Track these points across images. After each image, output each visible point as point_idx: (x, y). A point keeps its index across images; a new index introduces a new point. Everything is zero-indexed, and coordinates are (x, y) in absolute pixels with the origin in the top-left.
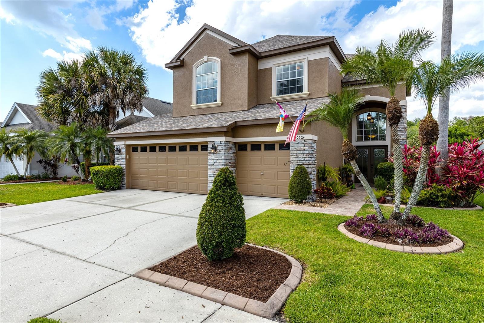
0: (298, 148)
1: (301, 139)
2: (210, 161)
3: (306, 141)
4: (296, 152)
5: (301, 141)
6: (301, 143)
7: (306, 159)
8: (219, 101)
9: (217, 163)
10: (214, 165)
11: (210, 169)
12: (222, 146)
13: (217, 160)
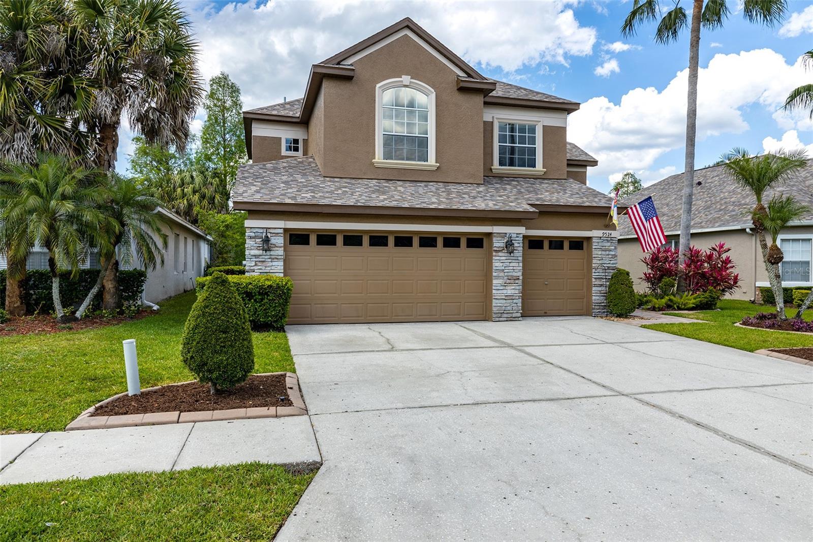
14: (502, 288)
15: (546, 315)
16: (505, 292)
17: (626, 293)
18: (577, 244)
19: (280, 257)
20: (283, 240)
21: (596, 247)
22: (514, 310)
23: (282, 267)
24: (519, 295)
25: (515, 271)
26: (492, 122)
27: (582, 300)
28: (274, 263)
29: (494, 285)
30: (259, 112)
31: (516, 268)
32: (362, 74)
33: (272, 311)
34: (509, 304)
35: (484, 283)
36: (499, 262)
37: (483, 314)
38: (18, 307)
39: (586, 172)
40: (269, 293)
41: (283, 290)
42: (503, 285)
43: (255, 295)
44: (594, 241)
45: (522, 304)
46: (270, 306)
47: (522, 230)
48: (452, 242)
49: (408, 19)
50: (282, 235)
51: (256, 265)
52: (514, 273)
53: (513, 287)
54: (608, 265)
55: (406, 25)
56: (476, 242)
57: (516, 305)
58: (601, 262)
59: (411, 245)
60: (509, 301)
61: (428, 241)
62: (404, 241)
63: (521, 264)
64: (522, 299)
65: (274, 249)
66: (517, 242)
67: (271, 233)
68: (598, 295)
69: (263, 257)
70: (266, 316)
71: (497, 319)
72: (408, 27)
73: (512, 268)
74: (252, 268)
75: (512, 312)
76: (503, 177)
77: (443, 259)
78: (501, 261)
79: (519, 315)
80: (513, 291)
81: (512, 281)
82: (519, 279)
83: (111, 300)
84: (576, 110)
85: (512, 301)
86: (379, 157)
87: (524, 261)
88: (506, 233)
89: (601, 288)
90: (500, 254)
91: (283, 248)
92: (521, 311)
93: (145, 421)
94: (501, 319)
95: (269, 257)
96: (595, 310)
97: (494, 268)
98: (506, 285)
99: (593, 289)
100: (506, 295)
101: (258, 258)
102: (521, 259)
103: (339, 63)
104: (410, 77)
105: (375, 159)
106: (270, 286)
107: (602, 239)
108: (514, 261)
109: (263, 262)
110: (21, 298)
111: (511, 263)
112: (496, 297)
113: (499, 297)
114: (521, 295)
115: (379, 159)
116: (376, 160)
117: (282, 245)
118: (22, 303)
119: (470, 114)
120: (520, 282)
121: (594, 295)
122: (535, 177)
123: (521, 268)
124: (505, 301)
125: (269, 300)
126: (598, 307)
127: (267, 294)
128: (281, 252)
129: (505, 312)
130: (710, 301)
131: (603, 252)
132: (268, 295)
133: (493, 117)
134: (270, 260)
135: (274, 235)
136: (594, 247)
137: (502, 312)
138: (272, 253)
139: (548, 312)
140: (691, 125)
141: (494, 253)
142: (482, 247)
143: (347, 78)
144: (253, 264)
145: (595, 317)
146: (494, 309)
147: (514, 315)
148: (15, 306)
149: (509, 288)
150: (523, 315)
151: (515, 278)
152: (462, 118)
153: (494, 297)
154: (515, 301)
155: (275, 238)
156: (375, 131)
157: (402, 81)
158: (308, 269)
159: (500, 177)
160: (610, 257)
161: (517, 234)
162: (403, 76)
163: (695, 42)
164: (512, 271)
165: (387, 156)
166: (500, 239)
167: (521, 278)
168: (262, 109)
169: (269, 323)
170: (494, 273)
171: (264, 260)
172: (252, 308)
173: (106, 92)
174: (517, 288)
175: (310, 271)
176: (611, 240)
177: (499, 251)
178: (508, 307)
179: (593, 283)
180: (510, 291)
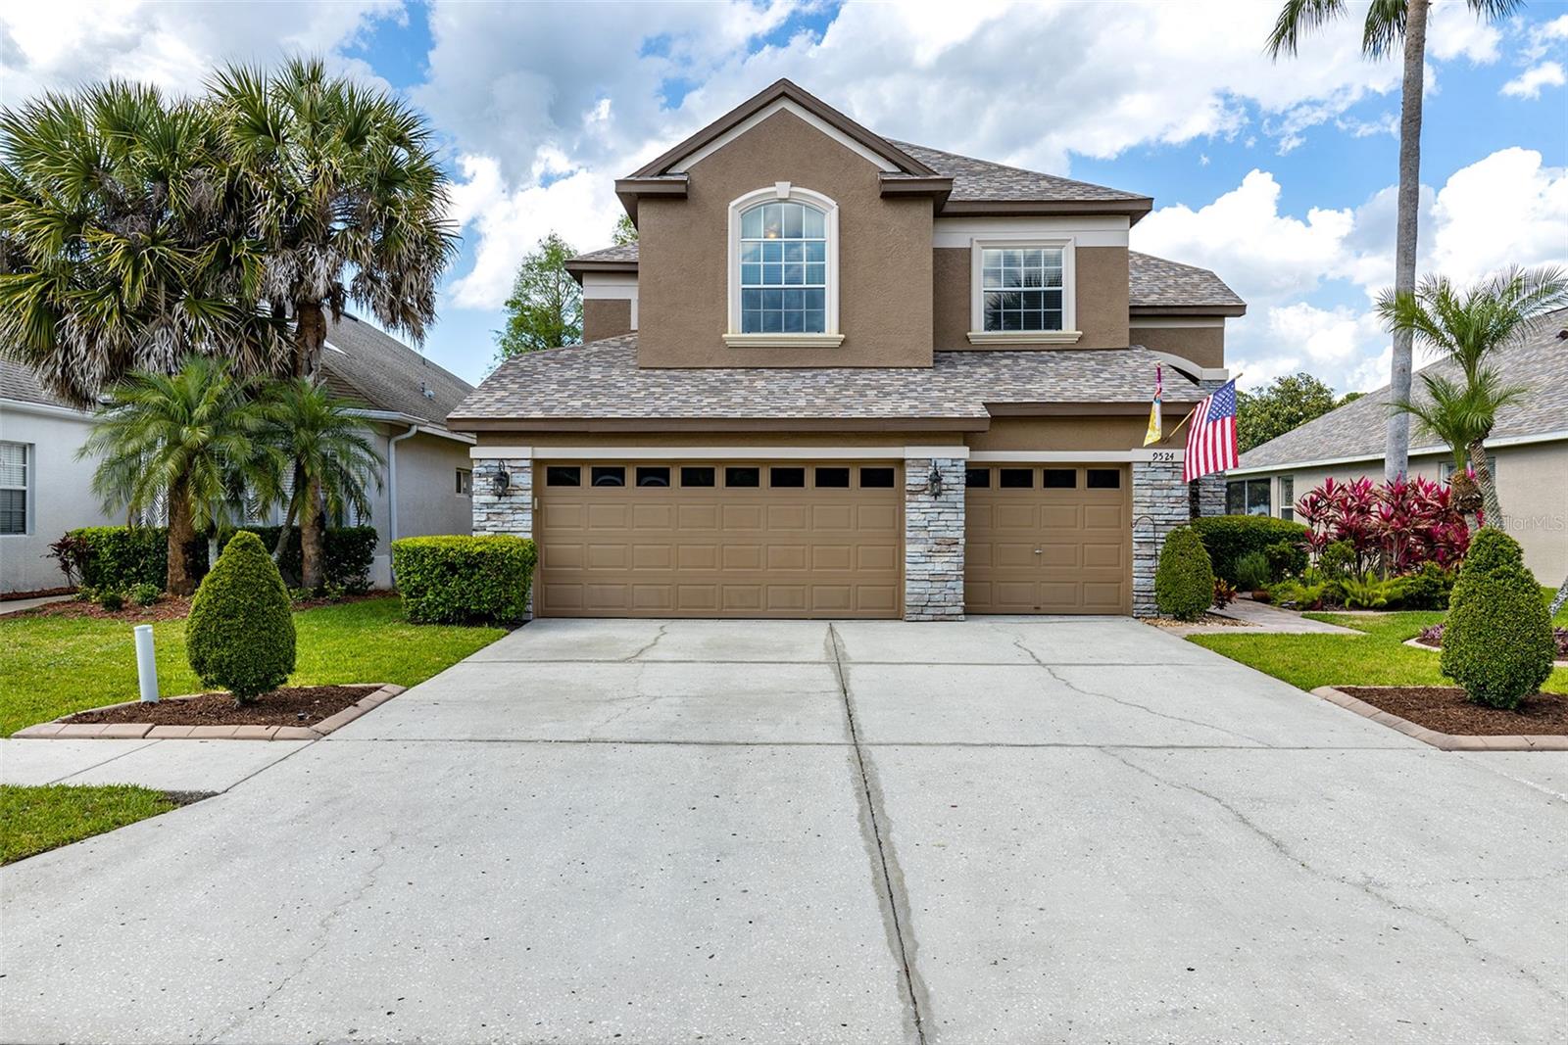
0: (1155, 483)
1: (1164, 460)
2: (913, 517)
3: (1176, 465)
4: (1149, 492)
5: (1163, 465)
6: (1163, 470)
7: (1175, 511)
8: (831, 330)
9: (937, 523)
10: (929, 529)
11: (915, 540)
12: (959, 475)
13: (939, 513)
14: (923, 560)
15: (1037, 612)
16: (929, 567)
17: (1187, 571)
18: (1107, 477)
19: (525, 506)
20: (531, 478)
21: (1140, 482)
22: (949, 602)
23: (530, 523)
24: (956, 573)
25: (950, 528)
26: (970, 249)
27: (1117, 585)
28: (517, 517)
29: (908, 554)
30: (592, 259)
31: (953, 523)
32: (704, 187)
33: (488, 594)
34: (937, 591)
35: (894, 550)
36: (917, 512)
37: (893, 608)
38: (182, 581)
39: (1223, 328)
40: (481, 565)
41: (503, 559)
42: (927, 554)
43: (461, 568)
44: (1134, 470)
45: (964, 589)
46: (485, 585)
47: (963, 453)
48: (832, 476)
49: (784, 82)
50: (529, 470)
51: (488, 519)
52: (948, 532)
53: (947, 559)
54: (1167, 517)
55: (781, 91)
56: (880, 476)
57: (952, 591)
58: (1151, 510)
59: (755, 483)
60: (939, 585)
61: (787, 476)
62: (742, 476)
63: (962, 516)
64: (965, 581)
65: (516, 493)
66: (955, 474)
67: (511, 467)
68: (1145, 575)
69: (499, 506)
70: (480, 602)
71: (914, 617)
72: (784, 95)
73: (944, 523)
74: (482, 524)
75: (944, 604)
76: (992, 351)
77: (815, 507)
78: (922, 511)
79: (959, 610)
80: (946, 567)
81: (944, 548)
82: (957, 543)
83: (311, 574)
84: (1148, 211)
85: (944, 584)
86: (734, 330)
87: (967, 512)
88: (931, 459)
89: (1151, 562)
90: (920, 497)
91: (530, 492)
92: (963, 604)
93: (105, 733)
94: (922, 617)
95: (509, 506)
96: (1138, 606)
97: (908, 524)
98: (931, 554)
99: (1134, 565)
100: (931, 572)
101: (492, 508)
102: (962, 505)
103: (663, 172)
104: (789, 183)
105: (727, 332)
106: (482, 554)
107: (1152, 465)
108: (946, 510)
109: (499, 514)
110: (186, 569)
111: (941, 515)
112: (911, 577)
113: (917, 578)
114: (962, 573)
115: (733, 333)
116: (729, 335)
117: (530, 486)
118: (188, 577)
119: (906, 239)
120: (960, 549)
121: (1135, 575)
122: (1059, 348)
123: (962, 523)
124: (929, 585)
125: (483, 576)
126: (1145, 600)
127: (476, 566)
128: (527, 497)
129: (929, 604)
130: (1429, 592)
131: (1155, 491)
132: (480, 569)
133: (971, 240)
134: (511, 511)
135: (516, 470)
136: (1135, 482)
137: (924, 604)
138: (513, 499)
139: (1042, 607)
140: (1405, 223)
141: (907, 496)
142: (892, 486)
143: (678, 198)
144: (484, 517)
145: (1137, 618)
146: (909, 599)
147: (948, 610)
148: (179, 580)
149: (938, 559)
150: (968, 611)
151: (950, 542)
152: (891, 247)
153: (907, 577)
154: (949, 584)
155: (517, 475)
156: (727, 284)
157: (775, 192)
158: (579, 526)
159: (984, 352)
160: (1172, 500)
161: (953, 460)
162: (777, 183)
163: (1413, 48)
164: (945, 528)
165: (750, 325)
166: (920, 469)
167: (962, 541)
168: (598, 253)
169: (486, 612)
170: (907, 533)
171: (500, 511)
172: (457, 588)
173: (284, 259)
174: (956, 559)
175: (581, 529)
176: (1173, 467)
177: (918, 492)
178: (937, 596)
179: (1135, 552)
180: (939, 565)
